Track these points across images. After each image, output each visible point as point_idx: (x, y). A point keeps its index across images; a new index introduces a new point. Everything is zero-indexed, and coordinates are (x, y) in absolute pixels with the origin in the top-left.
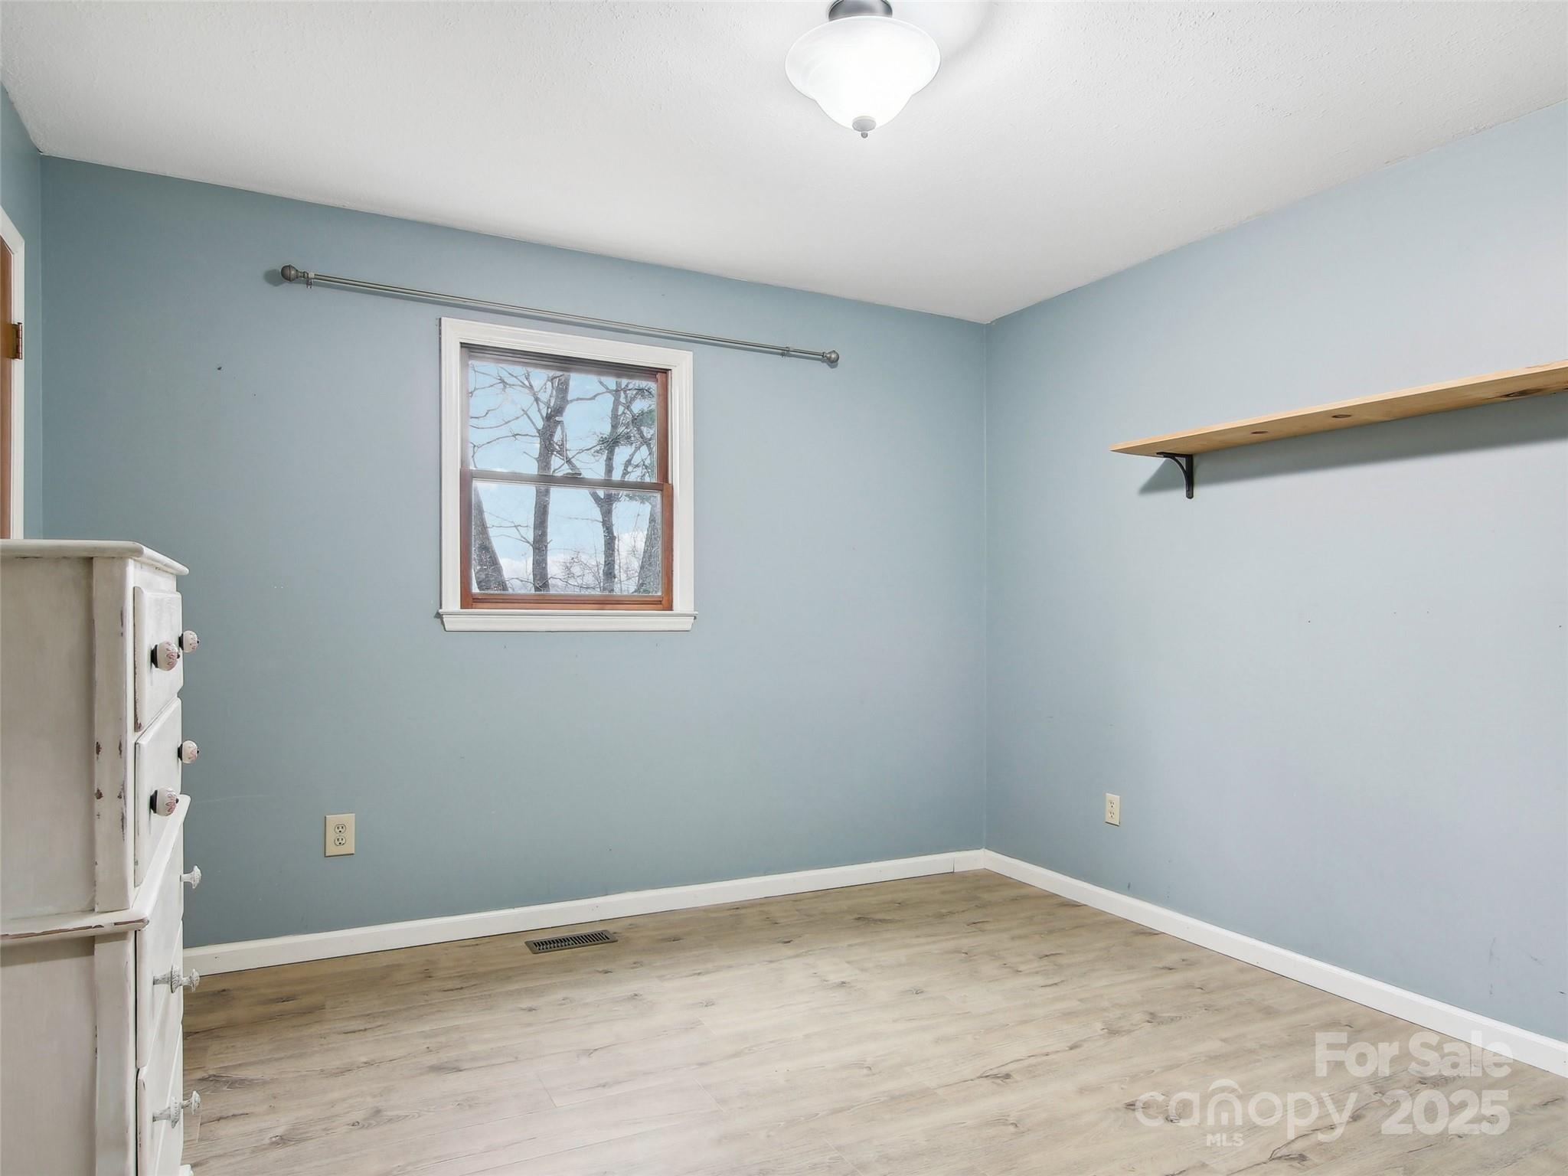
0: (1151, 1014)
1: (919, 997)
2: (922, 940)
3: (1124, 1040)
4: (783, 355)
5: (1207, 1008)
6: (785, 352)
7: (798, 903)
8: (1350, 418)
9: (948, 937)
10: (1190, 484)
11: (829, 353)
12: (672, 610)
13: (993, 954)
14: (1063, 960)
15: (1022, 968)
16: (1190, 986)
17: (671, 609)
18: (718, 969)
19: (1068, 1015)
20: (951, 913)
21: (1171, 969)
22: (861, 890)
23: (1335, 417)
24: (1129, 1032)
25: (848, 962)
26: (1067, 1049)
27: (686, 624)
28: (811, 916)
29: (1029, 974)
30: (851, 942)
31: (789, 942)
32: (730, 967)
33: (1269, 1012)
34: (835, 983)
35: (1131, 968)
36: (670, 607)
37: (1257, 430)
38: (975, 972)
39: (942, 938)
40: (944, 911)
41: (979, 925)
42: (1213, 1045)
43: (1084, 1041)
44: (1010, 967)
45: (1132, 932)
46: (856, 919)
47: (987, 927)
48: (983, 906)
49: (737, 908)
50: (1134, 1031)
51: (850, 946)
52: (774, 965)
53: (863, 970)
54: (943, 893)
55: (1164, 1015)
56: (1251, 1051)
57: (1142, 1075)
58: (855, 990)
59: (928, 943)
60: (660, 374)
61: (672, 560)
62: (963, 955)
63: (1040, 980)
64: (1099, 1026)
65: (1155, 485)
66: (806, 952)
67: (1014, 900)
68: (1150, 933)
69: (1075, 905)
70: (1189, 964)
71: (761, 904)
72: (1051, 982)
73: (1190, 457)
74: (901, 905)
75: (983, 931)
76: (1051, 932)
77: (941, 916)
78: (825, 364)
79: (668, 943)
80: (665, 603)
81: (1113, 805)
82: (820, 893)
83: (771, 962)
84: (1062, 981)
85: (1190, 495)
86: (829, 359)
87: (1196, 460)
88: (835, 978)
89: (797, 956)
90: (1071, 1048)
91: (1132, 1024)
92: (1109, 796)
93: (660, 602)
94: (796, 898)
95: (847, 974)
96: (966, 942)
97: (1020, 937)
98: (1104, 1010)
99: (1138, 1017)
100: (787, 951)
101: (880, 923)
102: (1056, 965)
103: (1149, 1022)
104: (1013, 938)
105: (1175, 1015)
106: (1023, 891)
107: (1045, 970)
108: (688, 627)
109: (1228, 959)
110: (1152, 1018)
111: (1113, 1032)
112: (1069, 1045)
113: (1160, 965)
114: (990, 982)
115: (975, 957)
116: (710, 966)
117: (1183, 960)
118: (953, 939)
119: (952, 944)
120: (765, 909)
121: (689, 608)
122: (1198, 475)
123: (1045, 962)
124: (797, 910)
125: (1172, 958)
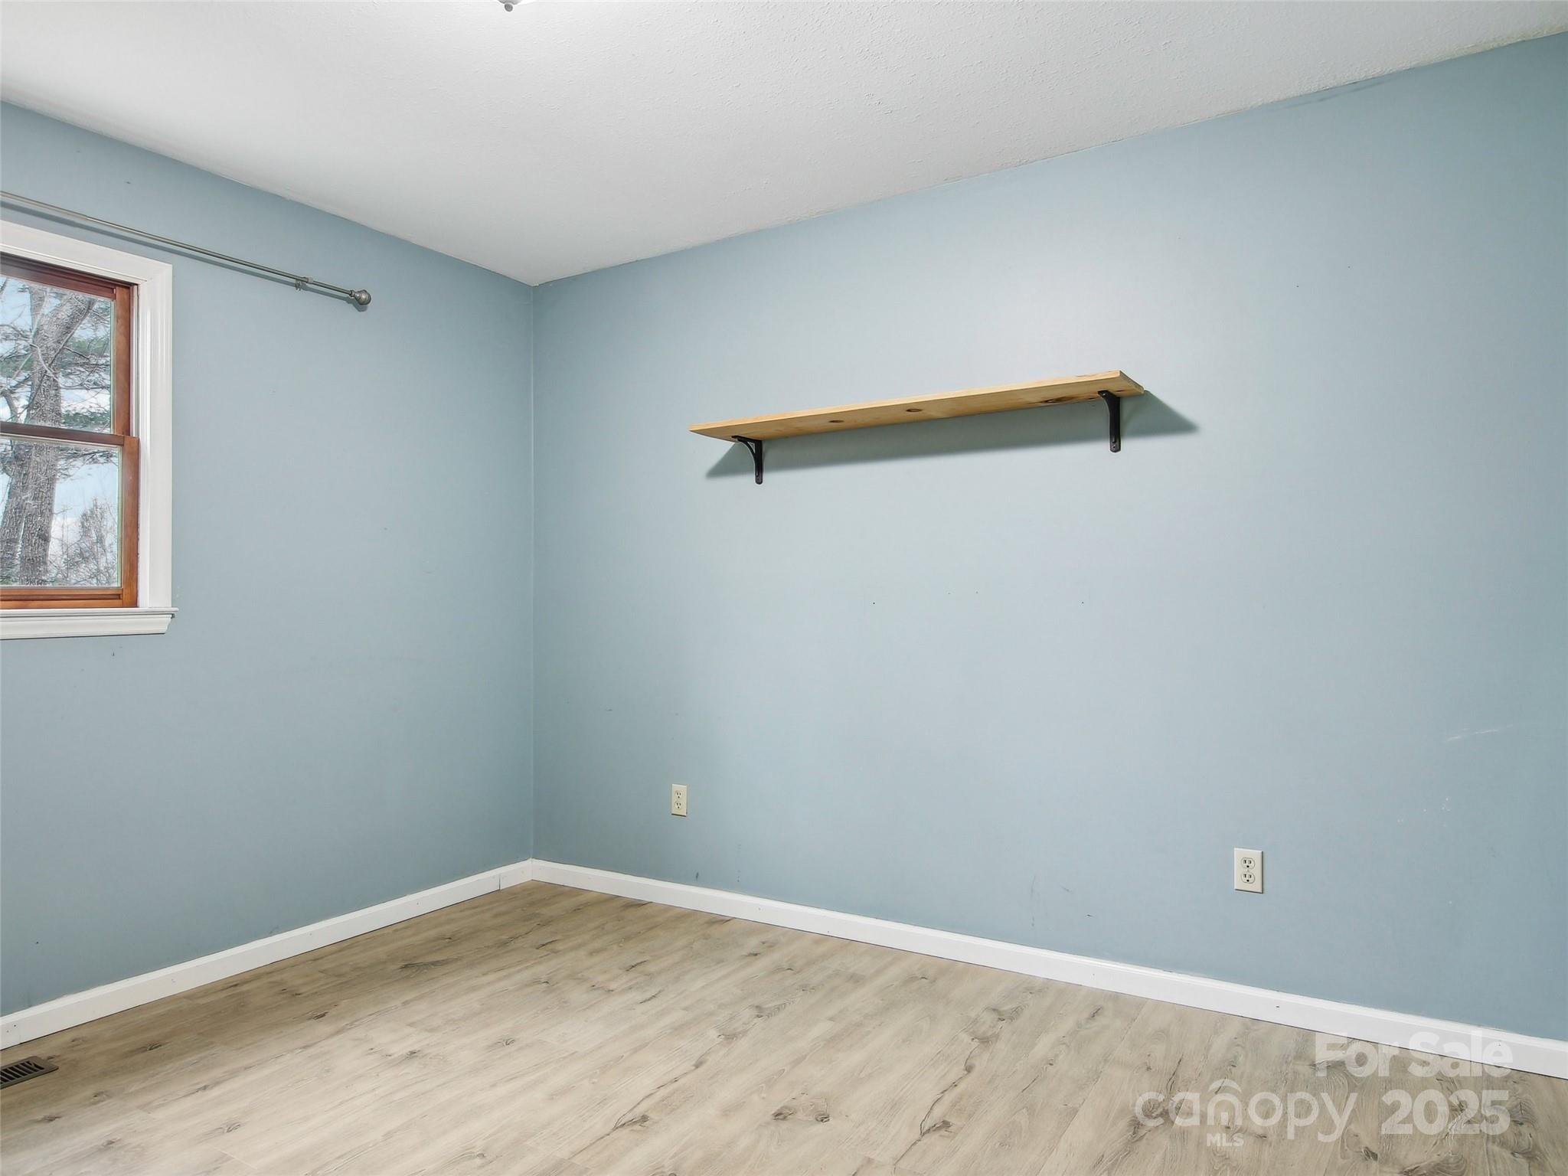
0: (757, 1007)
1: (512, 1048)
2: (491, 977)
3: (742, 1045)
4: (297, 286)
5: (804, 988)
6: (300, 283)
7: (320, 961)
8: (920, 412)
9: (519, 968)
10: (759, 470)
11: (359, 292)
12: (137, 607)
13: (576, 977)
14: (651, 968)
15: (613, 986)
16: (779, 969)
17: (135, 604)
18: (233, 1074)
19: (678, 1029)
20: (514, 938)
21: (756, 955)
22: (396, 931)
23: (909, 411)
24: (745, 1033)
25: (411, 1025)
26: (694, 1068)
27: (162, 624)
28: (340, 976)
29: (624, 991)
30: (408, 997)
31: (323, 1016)
32: (246, 1068)
33: (856, 980)
34: (402, 1055)
35: (720, 961)
36: (134, 603)
37: (835, 419)
38: (565, 1002)
39: (512, 970)
40: (504, 937)
41: (550, 946)
42: (821, 1028)
43: (706, 1054)
44: (598, 988)
45: (707, 923)
46: (402, 968)
47: (559, 946)
48: (547, 923)
49: (236, 985)
50: (748, 1030)
51: (405, 1003)
52: (311, 1051)
53: (432, 1030)
54: (496, 916)
55: (770, 1005)
56: (859, 1025)
57: (775, 1077)
58: (431, 1058)
59: (500, 979)
60: (121, 290)
61: (138, 539)
62: (545, 985)
63: (635, 996)
64: (713, 1033)
65: (723, 469)
66: (352, 1024)
67: (577, 910)
68: (723, 921)
69: (640, 904)
70: (771, 946)
71: (268, 973)
72: (648, 995)
73: (759, 443)
74: (452, 940)
75: (556, 952)
76: (627, 938)
77: (505, 944)
78: (351, 305)
79: (142, 1055)
80: (125, 596)
81: (680, 796)
82: (345, 944)
83: (306, 1047)
84: (660, 992)
85: (759, 481)
86: (358, 300)
87: (764, 446)
88: (399, 1050)
89: (338, 1032)
90: (697, 1066)
91: (744, 1024)
92: (676, 787)
93: (118, 596)
94: (315, 957)
95: (414, 1040)
96: (542, 970)
97: (597, 951)
98: (711, 1014)
99: (746, 1014)
100: (323, 1028)
101: (433, 967)
102: (646, 975)
103: (758, 1016)
104: (591, 954)
105: (779, 1003)
106: (582, 899)
107: (637, 983)
108: (163, 629)
109: (802, 933)
110: (760, 1011)
111: (730, 1037)
112: (694, 1063)
113: (744, 953)
114: (584, 1010)
115: (558, 985)
116: (217, 1073)
117: (763, 943)
118: (527, 968)
119: (526, 975)
120: (276, 978)
121: (164, 603)
122: (768, 459)
123: (632, 974)
124: (322, 972)
125: (753, 943)
